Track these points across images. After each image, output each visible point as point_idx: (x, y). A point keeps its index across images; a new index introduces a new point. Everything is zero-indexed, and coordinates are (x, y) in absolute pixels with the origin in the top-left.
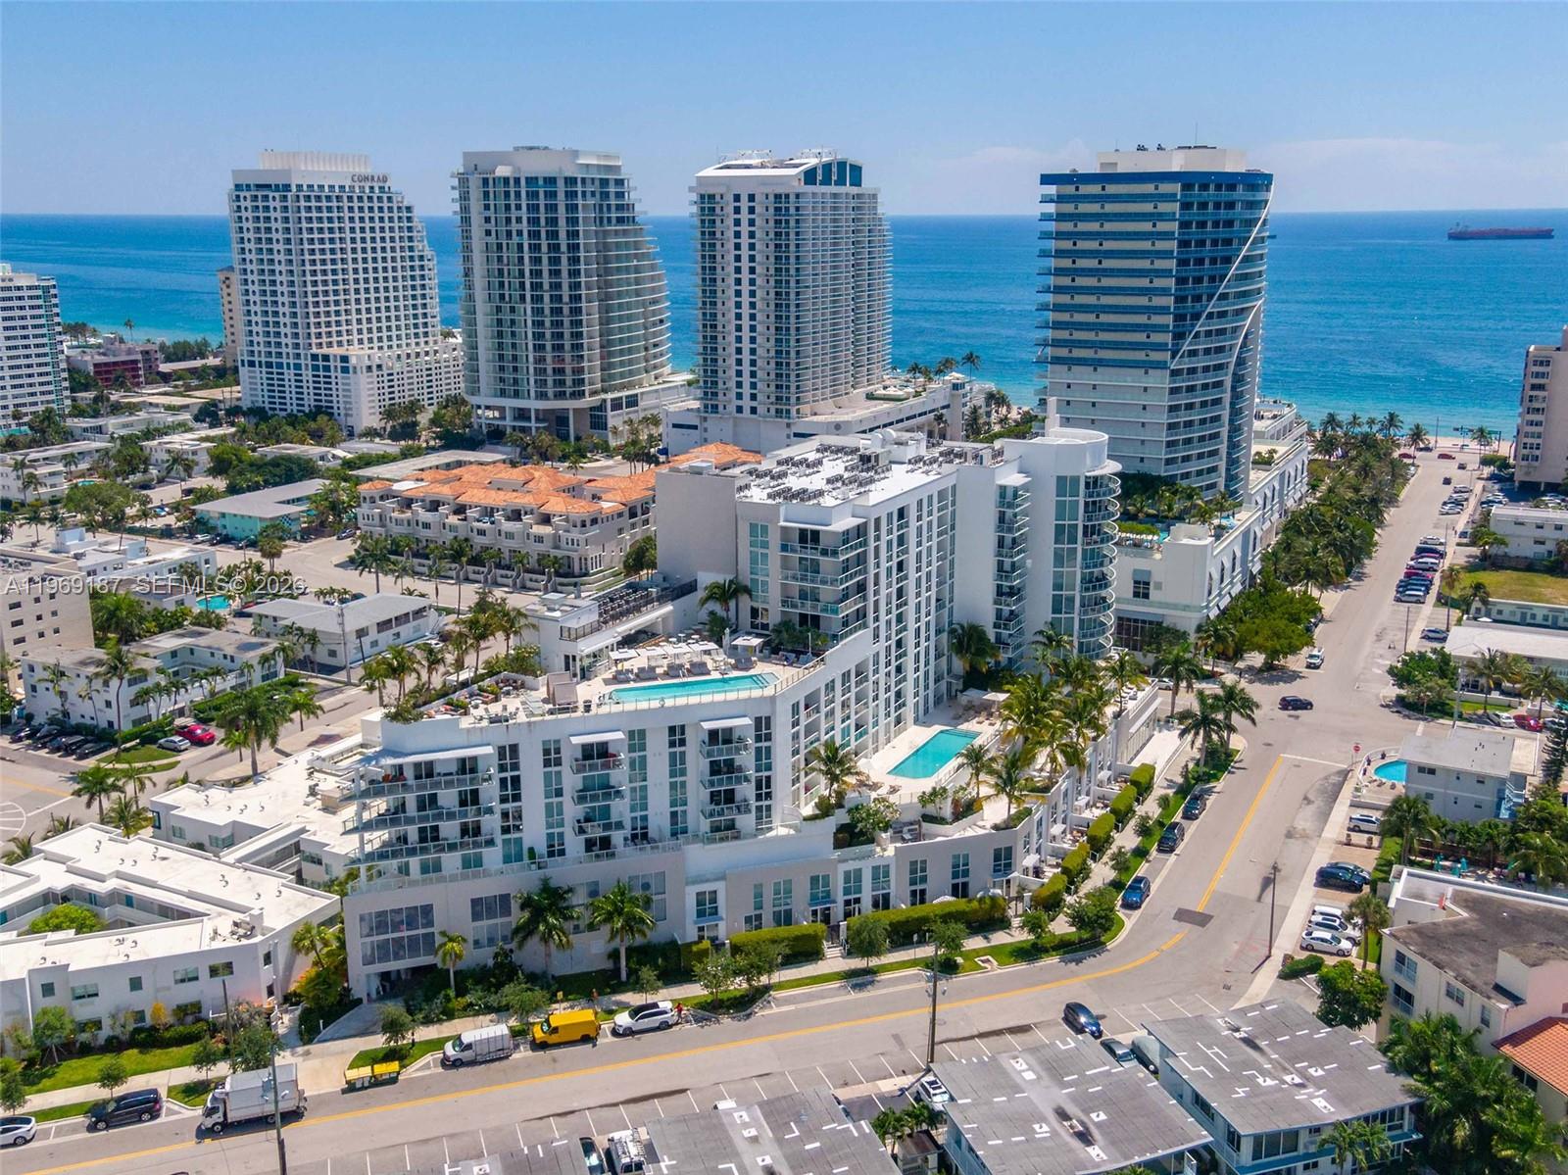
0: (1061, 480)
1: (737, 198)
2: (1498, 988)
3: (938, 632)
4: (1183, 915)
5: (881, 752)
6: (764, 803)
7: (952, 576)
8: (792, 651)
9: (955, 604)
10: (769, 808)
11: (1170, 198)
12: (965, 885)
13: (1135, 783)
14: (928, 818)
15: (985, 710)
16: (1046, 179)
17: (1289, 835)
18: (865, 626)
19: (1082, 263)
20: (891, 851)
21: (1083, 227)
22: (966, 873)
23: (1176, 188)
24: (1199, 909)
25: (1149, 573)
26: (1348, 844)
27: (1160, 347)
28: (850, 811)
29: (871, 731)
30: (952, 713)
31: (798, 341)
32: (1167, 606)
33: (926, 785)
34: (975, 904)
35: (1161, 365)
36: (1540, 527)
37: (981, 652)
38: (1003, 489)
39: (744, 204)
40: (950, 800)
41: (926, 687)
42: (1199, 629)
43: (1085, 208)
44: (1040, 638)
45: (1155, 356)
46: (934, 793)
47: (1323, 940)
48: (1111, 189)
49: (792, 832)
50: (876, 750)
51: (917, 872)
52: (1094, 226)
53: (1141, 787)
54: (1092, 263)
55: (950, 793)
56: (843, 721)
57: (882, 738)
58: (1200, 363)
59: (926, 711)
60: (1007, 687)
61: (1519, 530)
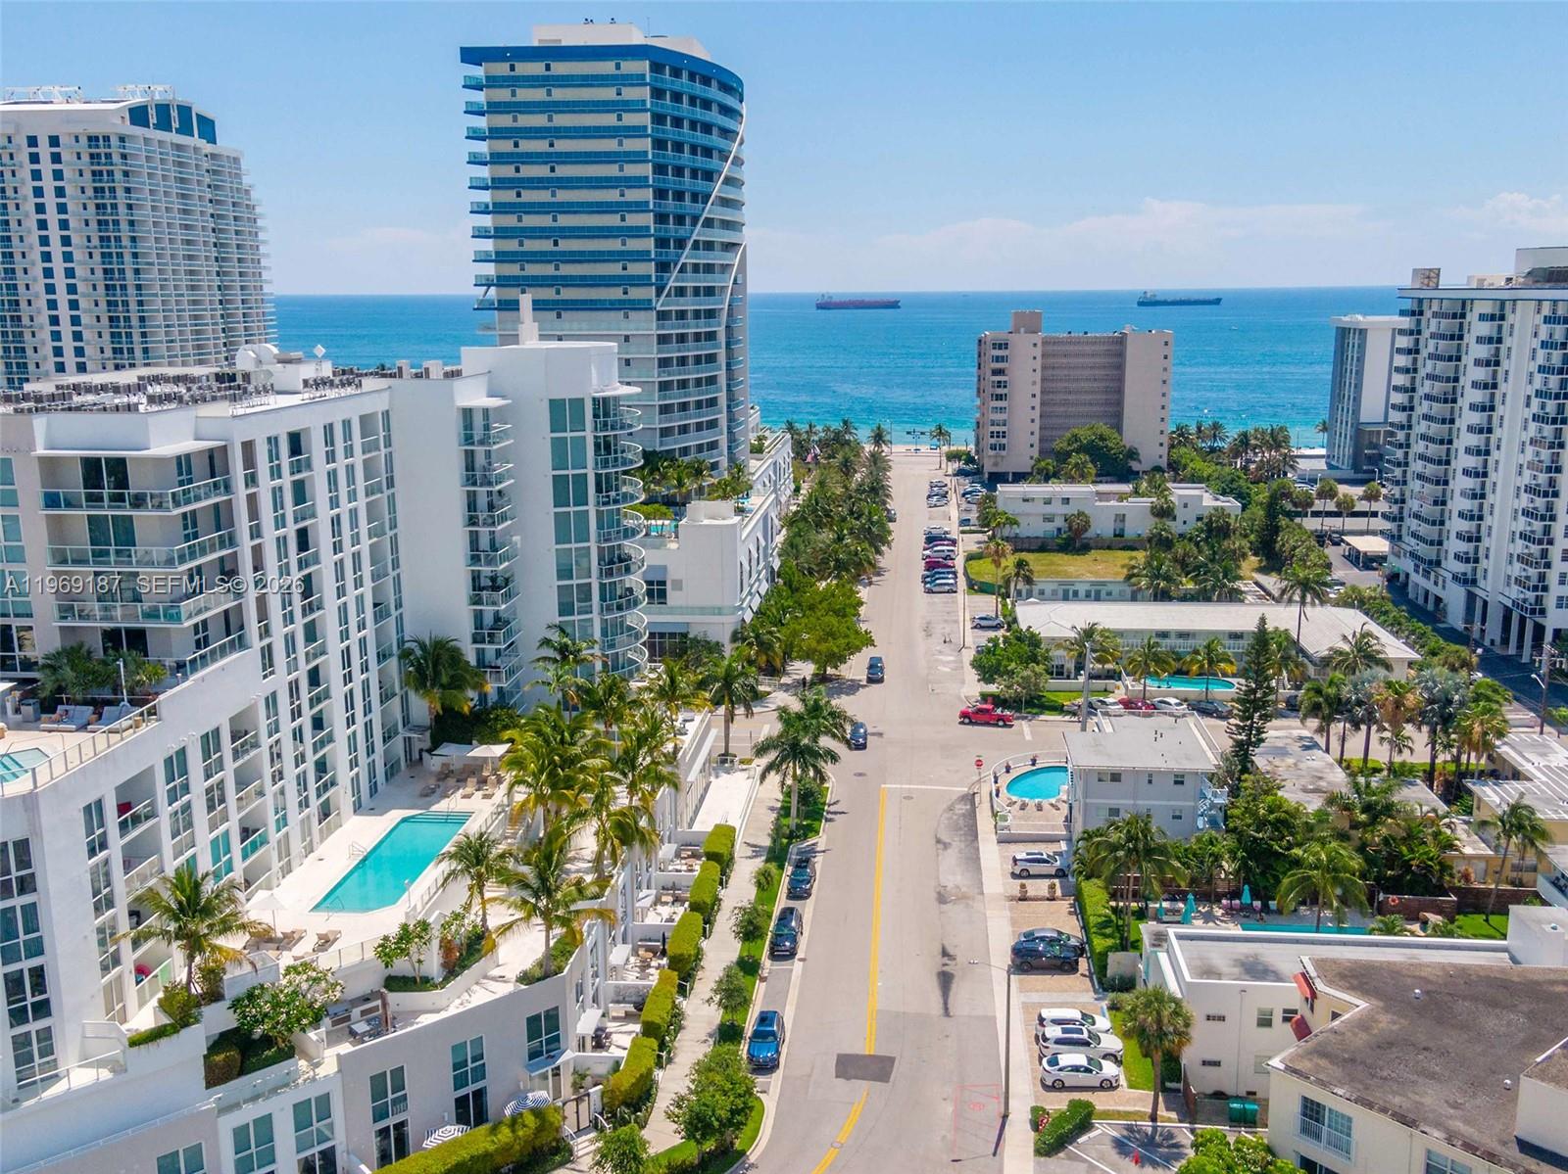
0: (556, 406)
1: (33, 141)
2: (1526, 1147)
3: (382, 657)
4: (849, 1066)
5: (297, 871)
6: (33, 1027)
7: (396, 564)
8: (86, 703)
9: (406, 609)
10: (46, 1035)
11: (637, 80)
12: (479, 1095)
13: (712, 856)
14: (398, 983)
15: (473, 774)
16: (470, 55)
17: (942, 899)
18: (241, 644)
19: (529, 171)
20: (329, 1067)
21: (526, 120)
22: (480, 1073)
23: (643, 67)
24: (868, 1049)
25: (664, 568)
26: (1023, 899)
27: (642, 281)
28: (236, 1004)
29: (274, 837)
30: (418, 786)
31: (144, 335)
32: (692, 610)
33: (388, 921)
34: (505, 1134)
35: (645, 306)
36: (1048, 502)
37: (457, 683)
38: (467, 413)
39: (44, 150)
40: (435, 943)
41: (371, 750)
42: (736, 637)
43: (525, 95)
44: (551, 653)
45: (636, 293)
46: (405, 935)
47: (1076, 1069)
48: (560, 68)
49: (105, 1074)
50: (287, 870)
51: (386, 1090)
52: (539, 120)
53: (721, 861)
54: (542, 171)
55: (436, 932)
56: (213, 827)
57: (297, 846)
58: (689, 304)
59: (374, 790)
60: (507, 734)
61: (1027, 507)
